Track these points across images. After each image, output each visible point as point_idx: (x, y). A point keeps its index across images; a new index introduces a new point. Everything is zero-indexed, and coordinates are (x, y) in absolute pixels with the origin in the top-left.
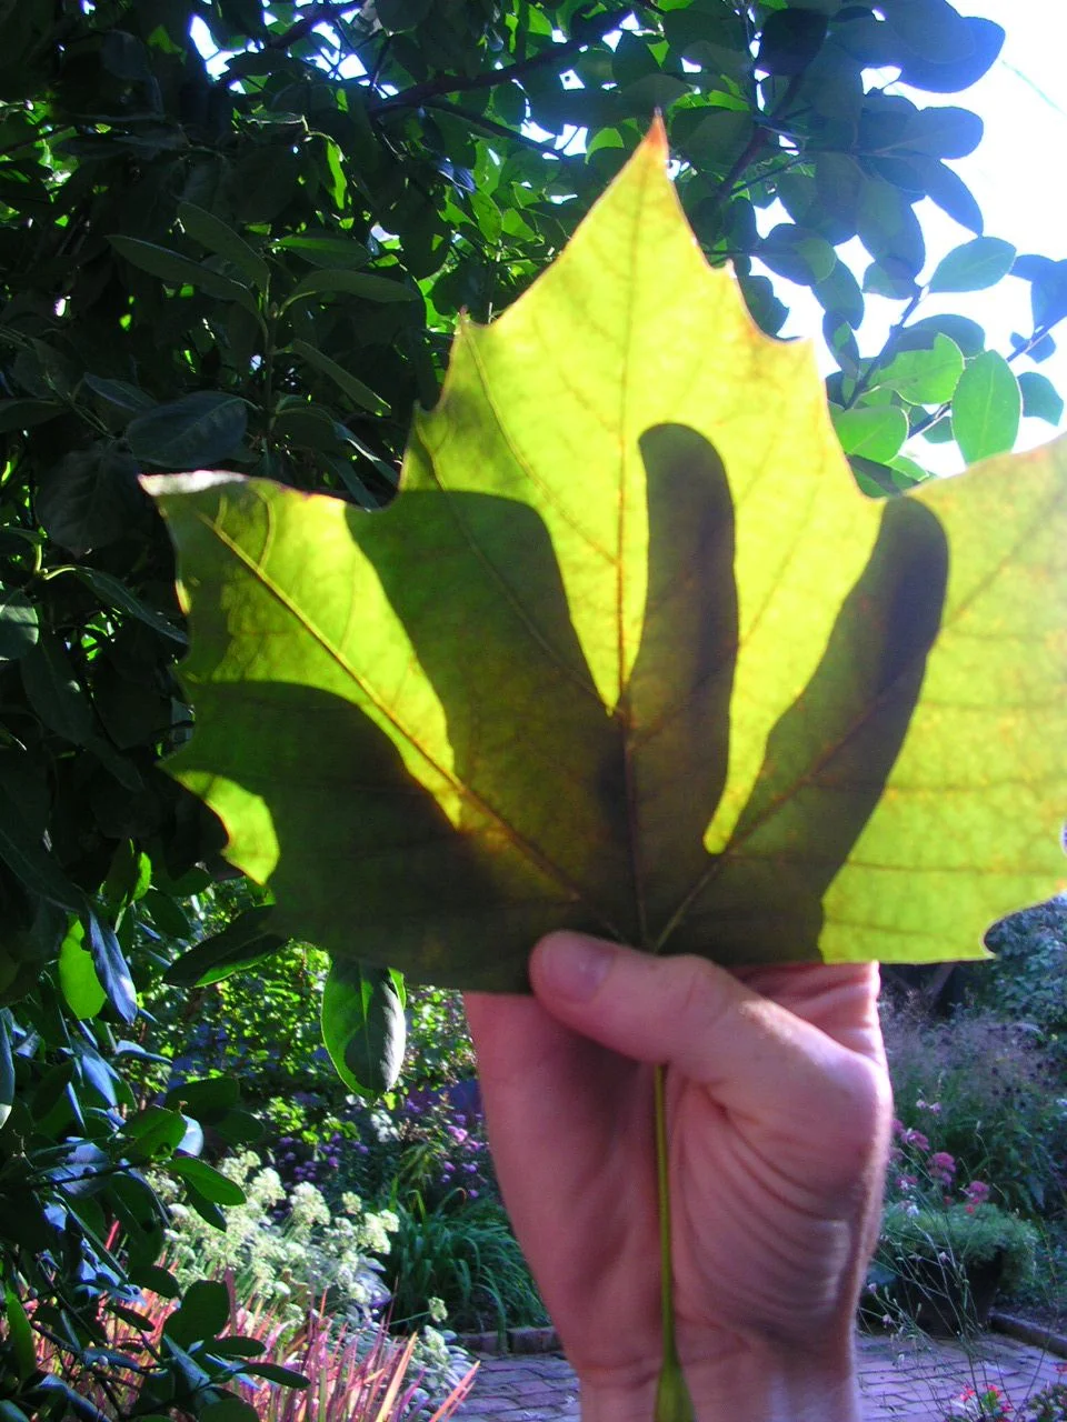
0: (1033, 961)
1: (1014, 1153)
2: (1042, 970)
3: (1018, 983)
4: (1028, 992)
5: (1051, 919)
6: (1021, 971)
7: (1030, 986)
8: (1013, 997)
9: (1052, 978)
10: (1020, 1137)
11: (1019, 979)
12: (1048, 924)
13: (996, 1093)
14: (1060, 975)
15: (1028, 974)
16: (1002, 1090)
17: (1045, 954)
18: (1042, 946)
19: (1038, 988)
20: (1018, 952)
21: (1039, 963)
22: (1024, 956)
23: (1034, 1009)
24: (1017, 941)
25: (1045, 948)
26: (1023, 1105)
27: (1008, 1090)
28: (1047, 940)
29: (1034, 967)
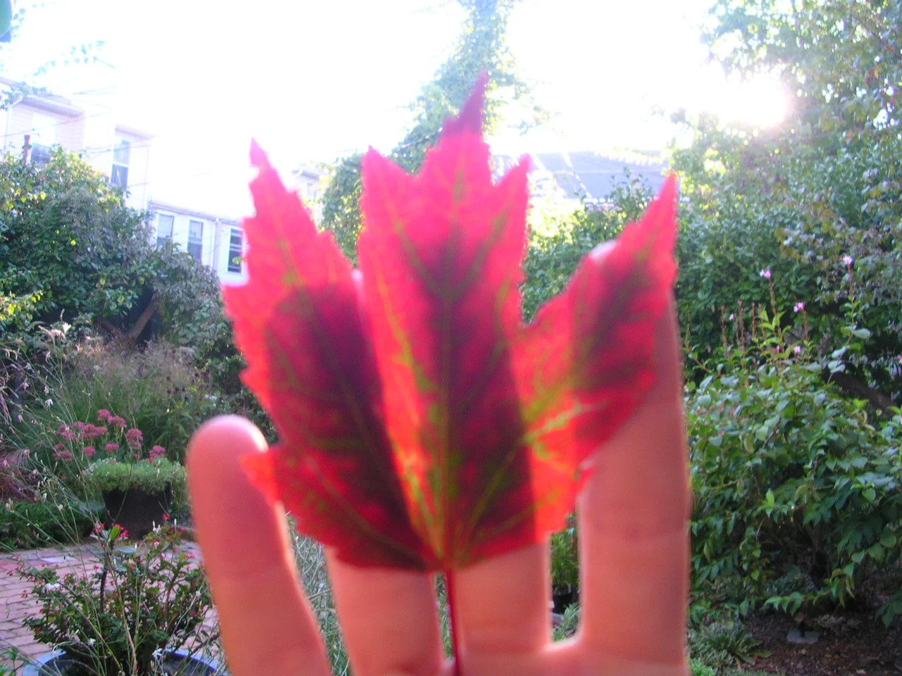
0: (197, 315)
1: (181, 428)
2: (203, 319)
3: (189, 328)
4: (194, 333)
5: (210, 289)
6: (190, 321)
7: (195, 330)
8: (184, 336)
9: (209, 324)
10: (186, 419)
11: (189, 325)
12: (208, 292)
13: (169, 392)
14: (213, 322)
15: (194, 323)
16: (173, 390)
17: (205, 309)
18: (203, 305)
19: (200, 330)
20: (188, 309)
21: (202, 316)
22: (192, 311)
23: (197, 344)
24: (188, 301)
25: (205, 306)
26: (186, 399)
27: (177, 389)
28: (206, 301)
29: (197, 318)
